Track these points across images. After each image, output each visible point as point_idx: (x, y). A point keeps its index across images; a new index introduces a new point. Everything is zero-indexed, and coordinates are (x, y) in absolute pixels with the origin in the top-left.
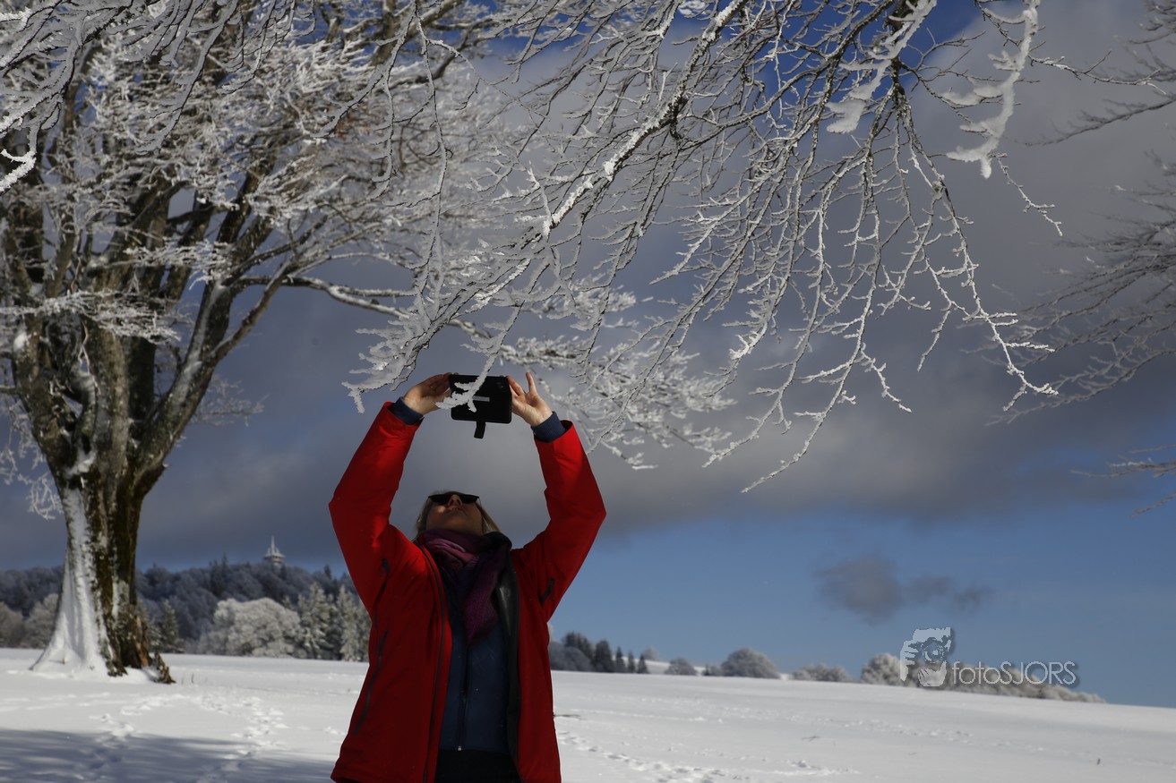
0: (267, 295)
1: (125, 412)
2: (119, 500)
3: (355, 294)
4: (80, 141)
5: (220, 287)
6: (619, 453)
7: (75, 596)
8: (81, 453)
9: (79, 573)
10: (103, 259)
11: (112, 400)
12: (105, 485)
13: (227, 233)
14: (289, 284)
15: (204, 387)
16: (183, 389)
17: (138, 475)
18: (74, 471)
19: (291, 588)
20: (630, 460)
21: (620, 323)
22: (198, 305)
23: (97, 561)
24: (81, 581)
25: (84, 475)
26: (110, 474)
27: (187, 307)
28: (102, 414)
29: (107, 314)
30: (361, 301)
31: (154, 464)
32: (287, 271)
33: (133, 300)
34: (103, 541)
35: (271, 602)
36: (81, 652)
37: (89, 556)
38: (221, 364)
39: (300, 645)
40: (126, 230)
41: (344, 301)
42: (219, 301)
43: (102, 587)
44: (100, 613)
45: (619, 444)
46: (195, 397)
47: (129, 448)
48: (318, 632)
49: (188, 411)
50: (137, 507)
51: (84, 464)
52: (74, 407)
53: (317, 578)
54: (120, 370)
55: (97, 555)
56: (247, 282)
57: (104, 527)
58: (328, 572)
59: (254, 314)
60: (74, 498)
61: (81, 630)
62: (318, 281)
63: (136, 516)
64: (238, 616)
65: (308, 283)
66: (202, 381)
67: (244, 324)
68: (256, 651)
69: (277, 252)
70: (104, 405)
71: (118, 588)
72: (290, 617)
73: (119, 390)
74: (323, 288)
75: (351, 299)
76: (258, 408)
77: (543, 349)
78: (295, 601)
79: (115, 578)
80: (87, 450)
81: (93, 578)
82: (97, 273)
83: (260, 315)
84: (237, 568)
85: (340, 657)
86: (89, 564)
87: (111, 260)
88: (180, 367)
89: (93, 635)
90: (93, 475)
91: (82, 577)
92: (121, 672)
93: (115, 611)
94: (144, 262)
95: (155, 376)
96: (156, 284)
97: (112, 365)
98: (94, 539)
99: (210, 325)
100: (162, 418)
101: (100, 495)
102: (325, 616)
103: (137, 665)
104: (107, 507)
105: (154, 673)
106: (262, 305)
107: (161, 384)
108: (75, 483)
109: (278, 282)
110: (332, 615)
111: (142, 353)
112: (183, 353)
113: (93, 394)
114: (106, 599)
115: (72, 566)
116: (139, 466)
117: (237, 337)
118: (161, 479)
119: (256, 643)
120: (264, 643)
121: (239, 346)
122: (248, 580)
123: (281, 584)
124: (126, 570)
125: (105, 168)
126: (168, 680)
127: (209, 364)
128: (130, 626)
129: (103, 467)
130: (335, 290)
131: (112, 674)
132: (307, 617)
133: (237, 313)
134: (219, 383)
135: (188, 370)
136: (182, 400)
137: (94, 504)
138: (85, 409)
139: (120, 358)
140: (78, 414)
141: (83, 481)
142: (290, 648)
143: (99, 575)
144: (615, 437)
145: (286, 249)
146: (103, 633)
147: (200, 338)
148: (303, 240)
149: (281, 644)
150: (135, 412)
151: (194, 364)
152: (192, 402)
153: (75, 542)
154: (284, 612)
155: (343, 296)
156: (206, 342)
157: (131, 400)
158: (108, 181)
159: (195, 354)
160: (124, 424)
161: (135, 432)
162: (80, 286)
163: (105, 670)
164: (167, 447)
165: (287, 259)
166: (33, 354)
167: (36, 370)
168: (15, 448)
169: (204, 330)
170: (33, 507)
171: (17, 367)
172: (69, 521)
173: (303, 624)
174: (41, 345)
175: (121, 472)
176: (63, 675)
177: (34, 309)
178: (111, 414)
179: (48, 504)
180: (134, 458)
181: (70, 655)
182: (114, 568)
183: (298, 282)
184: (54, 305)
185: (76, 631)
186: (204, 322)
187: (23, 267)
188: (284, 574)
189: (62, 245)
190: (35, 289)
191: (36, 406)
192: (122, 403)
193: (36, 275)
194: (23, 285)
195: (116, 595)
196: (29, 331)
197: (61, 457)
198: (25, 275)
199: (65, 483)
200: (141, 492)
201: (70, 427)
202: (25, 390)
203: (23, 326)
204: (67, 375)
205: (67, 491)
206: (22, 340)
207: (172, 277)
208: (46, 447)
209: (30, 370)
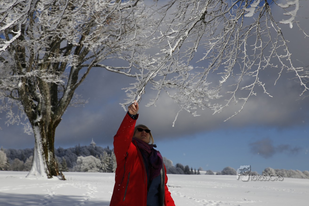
0: (88, 70)
1: (50, 104)
2: (49, 129)
3: (113, 68)
4: (35, 27)
5: (75, 68)
6: (190, 112)
7: (38, 156)
8: (38, 116)
9: (39, 150)
10: (42, 61)
11: (46, 101)
12: (45, 125)
13: (77, 52)
14: (94, 66)
15: (72, 96)
16: (66, 97)
17: (54, 122)
18: (36, 121)
19: (98, 152)
20: (193, 114)
22: (69, 73)
23: (43, 146)
24: (39, 152)
25: (39, 122)
26: (46, 121)
27: (66, 74)
28: (43, 105)
29: (44, 76)
30: (115, 71)
31: (58, 118)
32: (94, 63)
33: (51, 72)
34: (45, 141)
35: (92, 157)
36: (40, 172)
37: (41, 145)
38: (76, 89)
39: (101, 169)
40: (48, 52)
41: (110, 71)
42: (75, 72)
43: (45, 153)
44: (45, 161)
45: (189, 109)
46: (69, 99)
47: (51, 114)
48: (106, 165)
49: (67, 103)
50: (54, 130)
51: (39, 119)
52: (36, 103)
53: (105, 150)
54: (48, 92)
55: (43, 144)
56: (83, 66)
57: (45, 136)
58: (108, 148)
59: (85, 75)
60: (36, 129)
61: (40, 165)
62: (103, 65)
63: (54, 133)
64: (83, 161)
65: (100, 66)
66: (71, 95)
67: (82, 78)
68: (89, 171)
69: (91, 57)
70: (44, 102)
71: (49, 154)
72: (98, 161)
73: (48, 98)
74: (104, 67)
75: (112, 70)
76: (87, 102)
77: (167, 82)
78: (99, 156)
79: (49, 151)
80: (40, 115)
81: (42, 151)
82: (40, 65)
83: (87, 76)
84: (83, 147)
85: (112, 172)
86: (41, 147)
87: (45, 61)
88: (65, 91)
89: (43, 167)
90: (41, 122)
91: (39, 151)
92: (51, 177)
93: (49, 160)
94: (54, 61)
95: (58, 93)
96: (57, 67)
97: (46, 91)
98: (42, 140)
99: (73, 79)
100: (60, 105)
101: (44, 128)
102: (108, 160)
103: (56, 175)
104: (46, 131)
105: (60, 177)
106: (87, 72)
107: (59, 96)
108: (36, 124)
109: (91, 66)
110: (110, 160)
111: (54, 87)
112: (65, 87)
113: (41, 99)
114: (46, 157)
115: (37, 148)
116: (54, 119)
117: (80, 82)
118: (60, 123)
119: (89, 168)
120: (91, 168)
121: (82, 84)
122: (86, 151)
123: (95, 151)
124: (52, 148)
125: (42, 35)
127: (73, 90)
128: (53, 164)
129: (44, 119)
130: (107, 68)
131: (49, 178)
132: (103, 161)
133: (80, 75)
134: (76, 95)
135: (67, 92)
136: (65, 100)
137: (42, 130)
138: (39, 103)
139: (48, 89)
140: (37, 105)
141: (39, 124)
142: (98, 170)
143: (44, 150)
144: (188, 107)
145: (93, 56)
146: (46, 166)
147: (70, 82)
148: (98, 54)
149: (96, 168)
150: (53, 104)
151: (68, 90)
152: (68, 101)
153: (37, 141)
154: (96, 159)
155: (110, 69)
156: (72, 83)
157: (52, 100)
158: (43, 39)
159: (69, 87)
160: (50, 107)
161: (53, 110)
162: (37, 68)
163: (46, 177)
164: (62, 114)
165: (94, 59)
166: (23, 88)
167: (25, 93)
168: (19, 115)
169: (71, 80)
170: (25, 131)
171: (20, 92)
172: (35, 135)
173: (102, 163)
174: (26, 86)
175: (49, 121)
176: (35, 179)
177: (23, 76)
178: (46, 104)
179: (29, 130)
180: (53, 117)
181: (37, 173)
182: (48, 148)
183: (97, 66)
184: (29, 74)
185: (38, 166)
186: (71, 78)
187: (20, 64)
188: (96, 149)
189: (31, 57)
190: (23, 70)
191: (25, 102)
192: (49, 101)
193: (24, 66)
194: (20, 69)
195: (49, 156)
196: (22, 82)
197: (32, 117)
198: (21, 66)
199: (34, 124)
200: (55, 127)
201: (35, 109)
202: (22, 98)
203: (21, 80)
204: (33, 94)
205: (34, 127)
206: (20, 84)
207: (62, 65)
208: (28, 114)
209: (23, 93)
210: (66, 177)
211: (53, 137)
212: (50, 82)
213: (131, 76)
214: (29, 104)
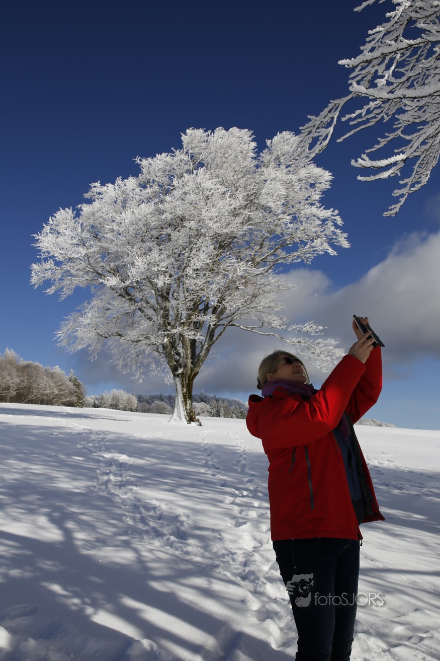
0: (225, 328)
1: (190, 358)
2: (188, 380)
3: (247, 327)
4: (181, 289)
5: (212, 326)
6: (319, 368)
7: (178, 404)
8: (179, 368)
9: (179, 398)
10: (185, 320)
11: (187, 355)
12: (185, 376)
13: (214, 312)
14: (230, 325)
15: (209, 352)
16: (204, 352)
17: (193, 374)
18: (178, 373)
19: (207, 400)
20: (322, 370)
21: (319, 334)
22: (206, 331)
23: (183, 395)
24: (180, 400)
25: (180, 374)
26: (186, 373)
27: (204, 330)
28: (184, 358)
29: (186, 333)
30: (249, 329)
31: (197, 371)
32: (230, 322)
33: (191, 330)
34: (185, 390)
35: (204, 403)
36: (180, 418)
37: (182, 394)
38: (213, 345)
39: (211, 413)
40: (190, 312)
41: (244, 329)
42: (212, 330)
43: (185, 401)
44: (185, 408)
45: (319, 365)
46: (206, 354)
47: (191, 367)
48: (215, 410)
49: (205, 357)
50: (192, 381)
51: (180, 371)
52: (178, 357)
53: (213, 398)
54: (189, 347)
55: (183, 394)
56: (219, 325)
57: (185, 387)
58: (215, 396)
59: (221, 333)
60: (177, 379)
61: (180, 412)
62: (237, 324)
63: (192, 384)
64: (197, 406)
65: (235, 325)
66: (208, 350)
67: (219, 335)
68: (201, 415)
69: (227, 317)
70: (185, 356)
71: (189, 402)
72: (208, 407)
73: (189, 352)
74: (239, 326)
75: (246, 329)
77: (297, 341)
78: (209, 403)
79: (188, 399)
80: (181, 367)
81: (182, 399)
82: (183, 323)
83: (223, 334)
84: (195, 395)
85: (220, 416)
86: (181, 396)
87: (187, 320)
88: (202, 347)
89: (183, 414)
90: (182, 374)
91: (180, 399)
92: (190, 423)
93: (188, 408)
94: (195, 320)
95: (196, 349)
96: (196, 326)
97: (187, 346)
98: (183, 390)
99: (210, 336)
100: (198, 359)
101: (184, 379)
102: (216, 407)
103: (194, 421)
104: (186, 382)
105: (198, 424)
106: (223, 331)
107: (197, 351)
108: (178, 376)
109: (227, 325)
110: (218, 406)
111: (193, 342)
112: (203, 343)
113: (182, 353)
114: (186, 404)
115: (178, 396)
116: (193, 371)
117: (217, 339)
118: (198, 375)
119: (201, 412)
120: (203, 413)
121: (218, 341)
122: (197, 398)
123: (205, 399)
124: (190, 397)
126: (200, 425)
127: (210, 346)
128: (191, 412)
129: (185, 371)
130: (242, 327)
131: (188, 423)
132: (212, 407)
133: (216, 333)
134: (212, 350)
135: (204, 347)
136: (203, 355)
137: (182, 381)
138: (180, 357)
139: (189, 345)
140: (178, 359)
141: (180, 376)
142: (208, 414)
143: (184, 399)
144: (318, 363)
145: (230, 316)
146: (185, 413)
147: (207, 339)
148: (233, 314)
149: (206, 413)
150: (192, 358)
151: (206, 346)
152: (206, 355)
153: (178, 390)
154: (207, 405)
155: (244, 328)
156: (209, 340)
157: (191, 355)
158: (187, 300)
159: (206, 343)
160: (190, 361)
161: (192, 363)
162: (180, 326)
163: (186, 422)
164: (200, 367)
165: (229, 319)
166: (168, 343)
167: (169, 348)
168: (160, 367)
169: (208, 337)
170: (165, 382)
171: (164, 347)
172: (176, 385)
173: (211, 408)
174: (170, 342)
175: (189, 373)
176: (176, 423)
177: (169, 332)
178: (187, 358)
179: (169, 381)
180: (192, 370)
181: (178, 418)
182: (187, 397)
183: (232, 325)
184: (174, 331)
185: (179, 412)
186: (208, 335)
187: (166, 322)
188: (205, 397)
189: (176, 316)
190: (169, 327)
191: (169, 356)
192: (189, 356)
193: (169, 324)
194: (166, 326)
195: (188, 404)
196: (167, 338)
197: (174, 369)
198: (167, 324)
199: (176, 376)
200: (193, 378)
201: (176, 362)
202: (166, 353)
203: (166, 337)
204: (176, 349)
205: (176, 378)
206: (166, 340)
207: (200, 324)
208: (171, 367)
209: (168, 348)
210: (202, 424)
211: (192, 388)
212: (192, 338)
213: (264, 335)
214: (172, 358)
